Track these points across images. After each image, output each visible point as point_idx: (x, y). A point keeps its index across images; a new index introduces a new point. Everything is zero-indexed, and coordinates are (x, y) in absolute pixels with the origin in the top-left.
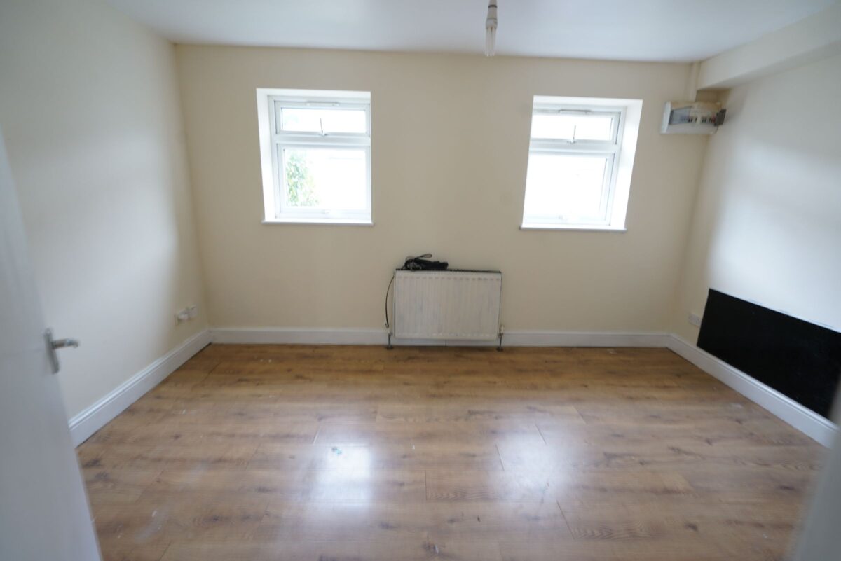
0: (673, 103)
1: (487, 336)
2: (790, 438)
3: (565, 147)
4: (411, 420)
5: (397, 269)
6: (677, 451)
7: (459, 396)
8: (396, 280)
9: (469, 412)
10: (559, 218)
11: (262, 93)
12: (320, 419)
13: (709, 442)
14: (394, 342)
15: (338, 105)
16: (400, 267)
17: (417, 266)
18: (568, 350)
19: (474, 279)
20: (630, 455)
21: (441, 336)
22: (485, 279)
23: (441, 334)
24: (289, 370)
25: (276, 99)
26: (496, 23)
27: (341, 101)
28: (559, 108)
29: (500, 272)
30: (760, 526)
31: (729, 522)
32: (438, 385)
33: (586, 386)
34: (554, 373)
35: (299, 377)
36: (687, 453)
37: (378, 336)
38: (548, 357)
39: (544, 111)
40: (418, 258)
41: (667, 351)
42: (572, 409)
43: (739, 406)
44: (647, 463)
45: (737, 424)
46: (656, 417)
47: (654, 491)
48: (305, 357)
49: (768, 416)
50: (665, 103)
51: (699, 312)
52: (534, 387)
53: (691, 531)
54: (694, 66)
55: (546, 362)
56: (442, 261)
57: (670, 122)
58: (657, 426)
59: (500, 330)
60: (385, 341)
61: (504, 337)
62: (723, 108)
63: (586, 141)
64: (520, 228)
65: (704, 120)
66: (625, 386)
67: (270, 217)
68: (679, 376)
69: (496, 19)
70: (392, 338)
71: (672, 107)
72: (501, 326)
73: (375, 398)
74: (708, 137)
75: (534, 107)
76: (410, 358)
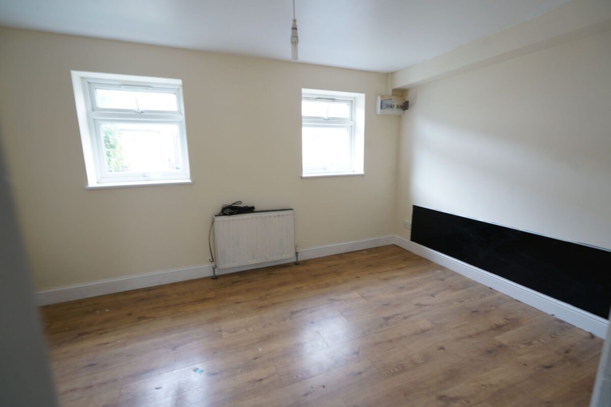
0: (382, 96)
1: (288, 256)
2: (468, 284)
3: (323, 122)
4: (251, 329)
5: (216, 216)
6: (419, 305)
7: (280, 303)
8: (216, 223)
9: (291, 312)
10: (324, 169)
11: (76, 75)
12: (174, 349)
13: (433, 296)
14: (217, 273)
15: (150, 88)
16: (217, 214)
17: (232, 211)
18: (340, 256)
19: (275, 216)
20: (397, 315)
21: (255, 261)
22: (283, 215)
23: (255, 260)
24: (130, 315)
25: (89, 81)
26: (298, 40)
27: (152, 86)
28: (317, 97)
29: (292, 209)
30: (470, 336)
31: (458, 339)
32: (262, 299)
33: (358, 277)
34: (337, 273)
35: (141, 318)
36: (425, 305)
37: (205, 270)
38: (330, 263)
39: (308, 99)
40: (231, 206)
41: (394, 246)
42: (355, 294)
43: (439, 271)
44: (408, 317)
45: (441, 281)
46: (402, 288)
47: (416, 334)
48: (142, 300)
49: (454, 274)
50: (377, 96)
51: (409, 220)
52: (328, 285)
53: (442, 351)
54: (388, 76)
55: (330, 266)
56: (250, 205)
57: (381, 107)
58: (405, 293)
59: (296, 249)
60: (210, 273)
61: (299, 254)
62: (406, 100)
63: (335, 118)
64: (302, 177)
65: (398, 107)
66: (380, 273)
67: (92, 183)
68: (405, 260)
69: (297, 37)
70: (216, 270)
71: (381, 98)
72: (296, 246)
73: (217, 319)
74: (400, 117)
75: (303, 96)
76: (234, 282)
